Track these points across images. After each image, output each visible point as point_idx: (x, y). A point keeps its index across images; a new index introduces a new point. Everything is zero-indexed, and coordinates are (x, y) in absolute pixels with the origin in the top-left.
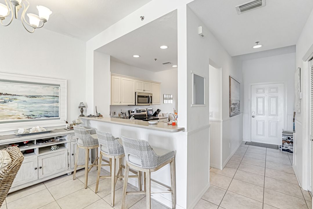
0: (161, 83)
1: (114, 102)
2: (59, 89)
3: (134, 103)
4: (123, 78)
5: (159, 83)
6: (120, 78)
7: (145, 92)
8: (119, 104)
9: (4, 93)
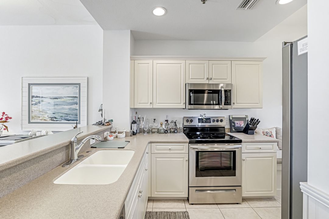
0: (264, 58)
1: (140, 103)
2: (78, 88)
3: (182, 104)
4: (156, 62)
5: (261, 59)
6: (150, 61)
7: (211, 82)
8: (148, 106)
9: (35, 95)
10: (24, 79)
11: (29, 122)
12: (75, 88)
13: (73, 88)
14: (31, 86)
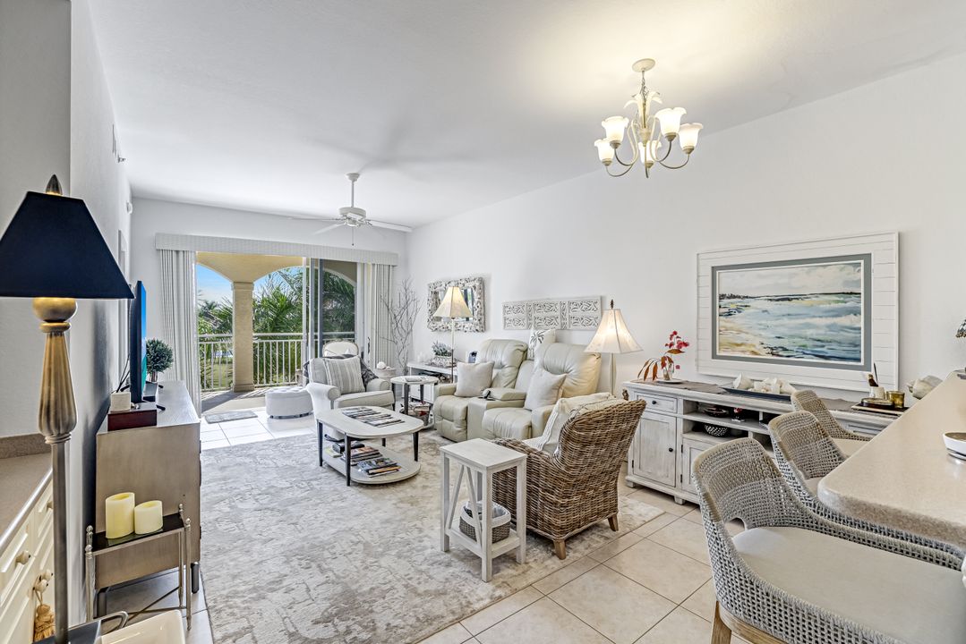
2: (862, 268)
9: (728, 293)
10: (701, 257)
11: (714, 356)
12: (851, 268)
13: (842, 270)
14: (717, 272)
